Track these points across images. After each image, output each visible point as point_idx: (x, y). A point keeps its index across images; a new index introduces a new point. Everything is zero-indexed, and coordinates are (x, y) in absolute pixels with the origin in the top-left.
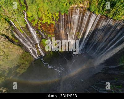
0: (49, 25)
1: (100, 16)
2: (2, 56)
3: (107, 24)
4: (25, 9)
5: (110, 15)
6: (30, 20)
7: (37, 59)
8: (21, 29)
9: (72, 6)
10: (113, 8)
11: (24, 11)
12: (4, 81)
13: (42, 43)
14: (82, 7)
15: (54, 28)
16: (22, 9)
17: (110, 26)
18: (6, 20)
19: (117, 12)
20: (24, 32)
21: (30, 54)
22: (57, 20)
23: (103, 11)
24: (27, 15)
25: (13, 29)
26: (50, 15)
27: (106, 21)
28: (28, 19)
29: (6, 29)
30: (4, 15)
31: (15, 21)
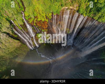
0: (43, 22)
1: (87, 17)
2: (4, 49)
3: (93, 24)
4: (23, 10)
5: (96, 18)
6: (27, 18)
7: (33, 49)
8: (19, 26)
9: (64, 8)
10: (98, 13)
11: (22, 11)
12: (6, 69)
13: (37, 36)
14: (72, 9)
15: (48, 24)
16: (20, 10)
17: (95, 27)
18: (7, 20)
19: (101, 16)
20: (22, 28)
21: (27, 46)
22: (50, 19)
23: (89, 14)
24: (24, 15)
25: (13, 27)
26: (44, 15)
27: (92, 22)
28: (26, 17)
29: (7, 28)
30: (5, 15)
31: (14, 20)
